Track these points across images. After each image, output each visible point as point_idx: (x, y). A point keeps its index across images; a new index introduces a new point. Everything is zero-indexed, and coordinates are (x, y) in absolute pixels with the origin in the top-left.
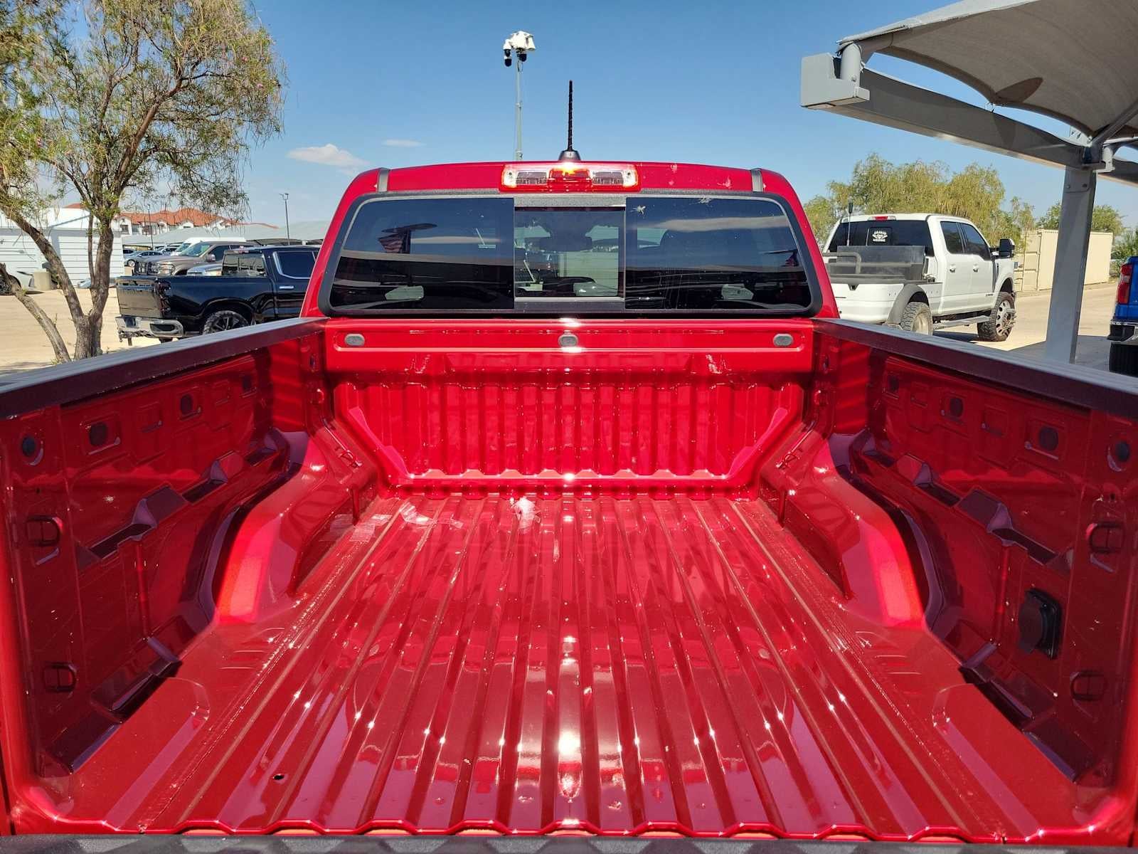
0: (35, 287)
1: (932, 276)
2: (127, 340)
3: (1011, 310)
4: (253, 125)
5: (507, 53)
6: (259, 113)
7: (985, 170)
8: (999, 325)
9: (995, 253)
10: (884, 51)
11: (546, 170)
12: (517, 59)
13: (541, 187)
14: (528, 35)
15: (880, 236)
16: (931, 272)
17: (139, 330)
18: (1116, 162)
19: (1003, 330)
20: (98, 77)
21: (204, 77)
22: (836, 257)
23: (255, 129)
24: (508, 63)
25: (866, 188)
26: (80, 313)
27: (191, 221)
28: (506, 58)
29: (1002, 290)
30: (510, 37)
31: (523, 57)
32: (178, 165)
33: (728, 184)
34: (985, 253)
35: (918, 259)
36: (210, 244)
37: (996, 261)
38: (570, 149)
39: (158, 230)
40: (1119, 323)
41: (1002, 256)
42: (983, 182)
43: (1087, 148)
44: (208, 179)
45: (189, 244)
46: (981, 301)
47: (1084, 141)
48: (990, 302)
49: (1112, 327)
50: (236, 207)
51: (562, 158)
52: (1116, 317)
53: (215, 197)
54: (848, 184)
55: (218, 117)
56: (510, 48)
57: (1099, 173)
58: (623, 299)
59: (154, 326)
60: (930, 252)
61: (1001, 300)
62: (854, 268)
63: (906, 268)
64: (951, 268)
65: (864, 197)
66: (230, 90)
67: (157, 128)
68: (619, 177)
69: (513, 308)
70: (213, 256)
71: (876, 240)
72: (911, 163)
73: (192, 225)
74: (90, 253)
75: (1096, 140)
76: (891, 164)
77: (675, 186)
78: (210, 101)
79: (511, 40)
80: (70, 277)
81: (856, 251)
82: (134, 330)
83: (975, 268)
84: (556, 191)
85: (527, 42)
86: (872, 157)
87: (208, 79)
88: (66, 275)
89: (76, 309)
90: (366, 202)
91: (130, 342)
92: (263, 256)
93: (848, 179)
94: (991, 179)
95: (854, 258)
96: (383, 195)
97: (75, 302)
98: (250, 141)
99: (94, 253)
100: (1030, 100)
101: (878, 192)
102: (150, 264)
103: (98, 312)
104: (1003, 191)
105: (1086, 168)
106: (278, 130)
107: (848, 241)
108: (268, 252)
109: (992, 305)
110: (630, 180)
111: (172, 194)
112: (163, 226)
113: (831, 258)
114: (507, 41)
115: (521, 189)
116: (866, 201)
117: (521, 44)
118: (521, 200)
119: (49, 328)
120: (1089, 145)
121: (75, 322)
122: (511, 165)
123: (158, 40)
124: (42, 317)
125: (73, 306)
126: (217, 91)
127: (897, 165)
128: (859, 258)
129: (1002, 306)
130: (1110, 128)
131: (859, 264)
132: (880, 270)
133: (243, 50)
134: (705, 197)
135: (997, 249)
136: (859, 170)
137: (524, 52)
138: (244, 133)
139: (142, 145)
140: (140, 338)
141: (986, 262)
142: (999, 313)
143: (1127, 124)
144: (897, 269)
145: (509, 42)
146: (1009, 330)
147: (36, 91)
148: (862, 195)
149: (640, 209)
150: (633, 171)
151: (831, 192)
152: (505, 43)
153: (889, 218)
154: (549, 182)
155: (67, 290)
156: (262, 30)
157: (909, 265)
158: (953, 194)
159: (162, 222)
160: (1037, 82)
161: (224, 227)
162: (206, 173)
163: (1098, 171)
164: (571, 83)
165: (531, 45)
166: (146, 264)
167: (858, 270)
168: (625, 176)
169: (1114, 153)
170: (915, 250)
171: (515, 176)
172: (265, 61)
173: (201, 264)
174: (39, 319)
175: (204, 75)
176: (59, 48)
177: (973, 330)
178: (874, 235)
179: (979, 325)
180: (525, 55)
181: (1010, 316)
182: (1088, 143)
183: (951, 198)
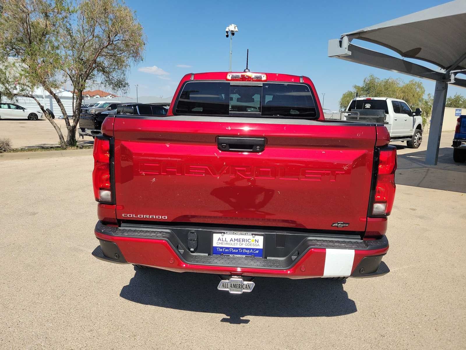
0: (43, 118)
1: (387, 122)
2: (82, 137)
3: (420, 136)
4: (134, 58)
5: (227, 32)
6: (136, 54)
7: (417, 82)
8: (415, 142)
9: (414, 114)
10: (358, 38)
11: (240, 75)
12: (231, 35)
13: (238, 80)
14: (235, 26)
15: (368, 106)
16: (387, 120)
17: (86, 133)
18: (456, 79)
19: (417, 144)
20: (79, 40)
21: (118, 41)
22: (350, 114)
23: (134, 60)
24: (227, 36)
25: (368, 88)
26: (69, 125)
27: (99, 95)
28: (226, 34)
29: (417, 128)
30: (228, 27)
31: (233, 34)
32: (105, 72)
33: (293, 80)
34: (410, 114)
35: (382, 115)
36: (109, 103)
37: (415, 117)
38: (247, 69)
39: (86, 98)
40: (456, 140)
41: (416, 115)
42: (416, 87)
43: (444, 74)
44: (115, 78)
45: (99, 104)
46: (408, 132)
47: (443, 71)
48: (411, 133)
49: (453, 141)
50: (125, 88)
51: (245, 71)
52: (455, 138)
53: (117, 85)
54: (361, 86)
55: (120, 55)
56: (228, 30)
57: (449, 83)
58: (261, 113)
59: (92, 132)
60: (387, 113)
61: (416, 132)
62: (357, 117)
63: (377, 118)
64: (395, 119)
65: (368, 92)
66: (127, 46)
67: (99, 59)
68: (261, 77)
69: (229, 114)
70: (110, 108)
71: (366, 107)
72: (387, 79)
73: (99, 97)
74: (73, 103)
75: (447, 71)
76: (379, 79)
77: (277, 80)
78: (119, 49)
79: (229, 28)
80: (67, 112)
81: (358, 111)
82: (84, 133)
83: (405, 119)
84: (243, 81)
85: (235, 28)
86: (371, 76)
87: (120, 42)
88: (65, 111)
89: (68, 124)
90: (187, 83)
91: (83, 138)
92: (133, 107)
93: (361, 84)
94: (419, 86)
95: (356, 114)
96: (192, 81)
97: (68, 121)
98: (132, 64)
99: (75, 104)
100: (417, 56)
101: (373, 90)
102: (87, 110)
103: (76, 125)
104: (424, 91)
105: (443, 81)
106: (142, 60)
107: (356, 107)
108: (135, 106)
109: (413, 134)
110: (264, 78)
111: (102, 83)
112: (88, 97)
113: (349, 114)
114: (227, 28)
115: (232, 80)
116: (368, 93)
117: (233, 29)
118: (232, 83)
119: (58, 130)
120: (445, 73)
121: (67, 128)
122: (230, 73)
123: (103, 28)
124: (56, 126)
125: (67, 122)
126: (122, 46)
127: (381, 79)
128: (359, 114)
129: (417, 135)
130: (452, 67)
131: (359, 116)
132: (368, 118)
133: (133, 32)
134: (285, 83)
135: (415, 112)
136: (366, 81)
137: (233, 32)
138: (130, 61)
139: (94, 65)
140: (87, 136)
141: (411, 117)
142: (415, 137)
143: (459, 65)
144: (374, 118)
145: (228, 29)
146: (419, 144)
147: (56, 44)
148: (367, 91)
149: (267, 87)
150: (265, 76)
151: (354, 89)
152: (226, 28)
153: (371, 99)
154: (240, 78)
155: (65, 116)
156: (139, 24)
157: (378, 117)
158: (403, 91)
159: (87, 95)
160: (419, 49)
161: (112, 98)
162: (115, 76)
163: (448, 82)
164: (248, 50)
165: (236, 29)
166: (85, 110)
167: (358, 118)
168: (262, 77)
169: (455, 76)
170: (381, 112)
171: (231, 76)
172: (140, 35)
173: (106, 111)
174: (55, 127)
175: (118, 40)
176: (68, 30)
177: (405, 144)
178: (366, 106)
179: (408, 142)
180: (234, 33)
181: (420, 139)
182: (445, 72)
183: (403, 93)
